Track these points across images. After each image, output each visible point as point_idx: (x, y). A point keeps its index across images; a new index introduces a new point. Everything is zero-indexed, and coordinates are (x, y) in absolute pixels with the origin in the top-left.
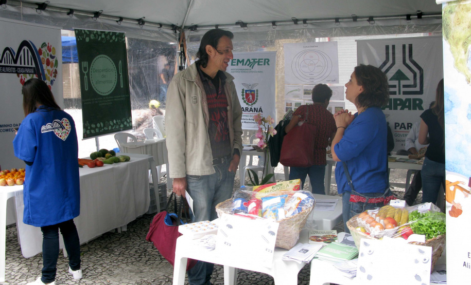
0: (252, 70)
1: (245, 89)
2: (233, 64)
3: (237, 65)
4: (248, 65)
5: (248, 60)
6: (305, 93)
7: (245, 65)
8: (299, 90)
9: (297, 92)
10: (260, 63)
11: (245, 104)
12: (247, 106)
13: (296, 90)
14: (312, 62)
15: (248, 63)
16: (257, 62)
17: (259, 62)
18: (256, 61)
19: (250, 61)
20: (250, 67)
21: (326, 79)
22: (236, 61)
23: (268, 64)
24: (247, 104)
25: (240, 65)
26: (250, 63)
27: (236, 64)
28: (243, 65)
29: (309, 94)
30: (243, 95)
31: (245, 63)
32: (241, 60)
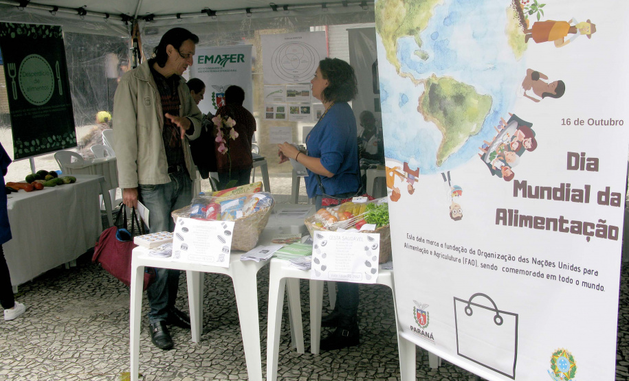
0: (224, 69)
1: (216, 92)
2: (201, 61)
3: (206, 62)
4: (219, 63)
5: (219, 56)
6: (288, 95)
7: (215, 62)
8: (281, 91)
9: (279, 94)
10: (233, 60)
13: (278, 92)
14: (295, 57)
15: (219, 60)
16: (229, 59)
17: (231, 58)
18: (228, 57)
19: (220, 58)
20: (221, 64)
22: (204, 58)
23: (243, 61)
25: (209, 62)
26: (221, 60)
27: (204, 61)
28: (212, 62)
29: (293, 95)
30: (213, 100)
31: (214, 60)
32: (209, 57)
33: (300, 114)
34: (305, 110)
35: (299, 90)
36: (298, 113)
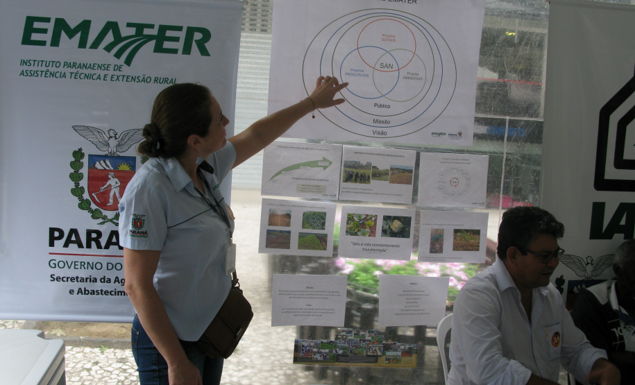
0: (126, 70)
1: (89, 150)
2: (35, 37)
3: (55, 42)
4: (108, 49)
5: (112, 26)
6: (349, 178)
7: (95, 45)
8: (325, 163)
9: (318, 173)
10: (167, 45)
11: (88, 215)
12: (94, 225)
13: (313, 164)
14: (387, 60)
15: (110, 38)
16: (150, 38)
17: (161, 38)
18: (147, 32)
19: (117, 33)
20: (118, 55)
21: (432, 129)
22: (50, 26)
23: (204, 52)
24: (95, 214)
25: (69, 45)
26: (118, 38)
27: (48, 37)
28: (82, 44)
29: (363, 179)
30: (76, 177)
31: (92, 36)
32: (73, 25)
33: (379, 238)
34: (396, 225)
35: (383, 165)
36: (373, 233)
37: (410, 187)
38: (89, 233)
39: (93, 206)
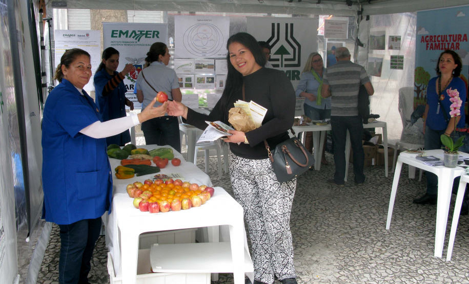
0: (138, 43)
2: (114, 35)
3: (120, 36)
4: (133, 37)
5: (134, 32)
6: (197, 68)
7: (130, 37)
8: (191, 64)
9: (189, 67)
10: (148, 36)
11: (130, 81)
12: (132, 83)
13: (188, 65)
14: (205, 36)
15: (134, 35)
16: (144, 34)
17: (147, 34)
18: (143, 33)
19: (135, 33)
20: (136, 39)
21: (218, 53)
22: (118, 32)
23: (158, 37)
24: (132, 81)
25: (123, 37)
26: (136, 35)
27: (118, 35)
28: (127, 37)
29: (201, 68)
31: (129, 35)
32: (124, 32)
33: (206, 84)
34: (210, 80)
35: (206, 64)
36: (204, 82)
37: (213, 69)
38: (130, 85)
39: (131, 78)
